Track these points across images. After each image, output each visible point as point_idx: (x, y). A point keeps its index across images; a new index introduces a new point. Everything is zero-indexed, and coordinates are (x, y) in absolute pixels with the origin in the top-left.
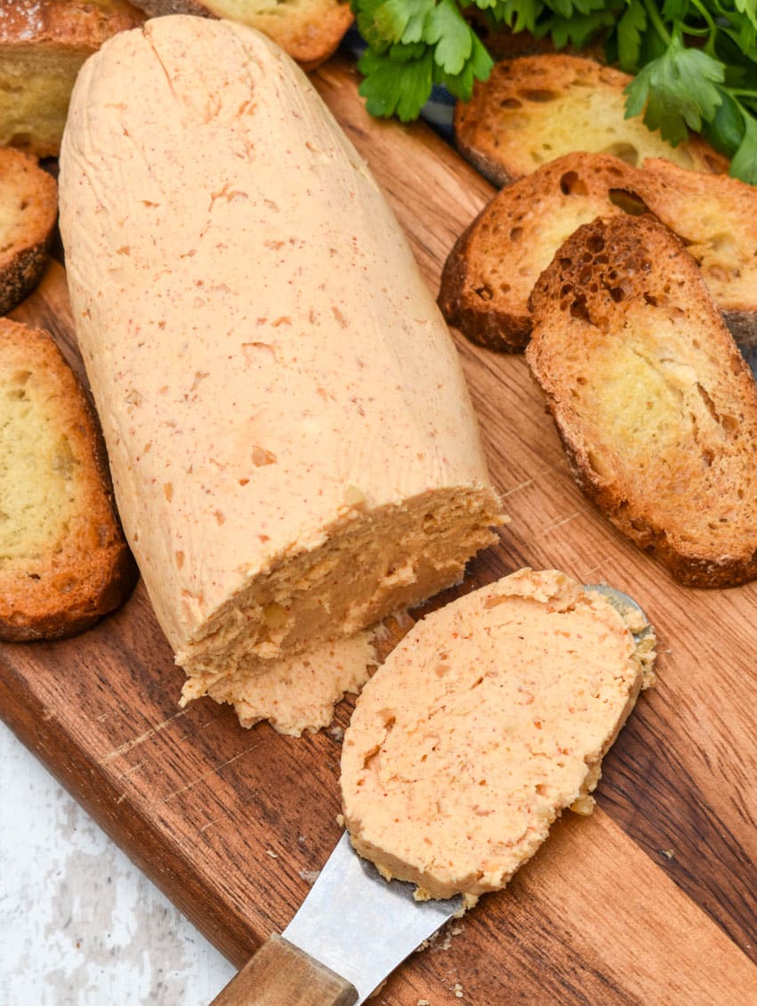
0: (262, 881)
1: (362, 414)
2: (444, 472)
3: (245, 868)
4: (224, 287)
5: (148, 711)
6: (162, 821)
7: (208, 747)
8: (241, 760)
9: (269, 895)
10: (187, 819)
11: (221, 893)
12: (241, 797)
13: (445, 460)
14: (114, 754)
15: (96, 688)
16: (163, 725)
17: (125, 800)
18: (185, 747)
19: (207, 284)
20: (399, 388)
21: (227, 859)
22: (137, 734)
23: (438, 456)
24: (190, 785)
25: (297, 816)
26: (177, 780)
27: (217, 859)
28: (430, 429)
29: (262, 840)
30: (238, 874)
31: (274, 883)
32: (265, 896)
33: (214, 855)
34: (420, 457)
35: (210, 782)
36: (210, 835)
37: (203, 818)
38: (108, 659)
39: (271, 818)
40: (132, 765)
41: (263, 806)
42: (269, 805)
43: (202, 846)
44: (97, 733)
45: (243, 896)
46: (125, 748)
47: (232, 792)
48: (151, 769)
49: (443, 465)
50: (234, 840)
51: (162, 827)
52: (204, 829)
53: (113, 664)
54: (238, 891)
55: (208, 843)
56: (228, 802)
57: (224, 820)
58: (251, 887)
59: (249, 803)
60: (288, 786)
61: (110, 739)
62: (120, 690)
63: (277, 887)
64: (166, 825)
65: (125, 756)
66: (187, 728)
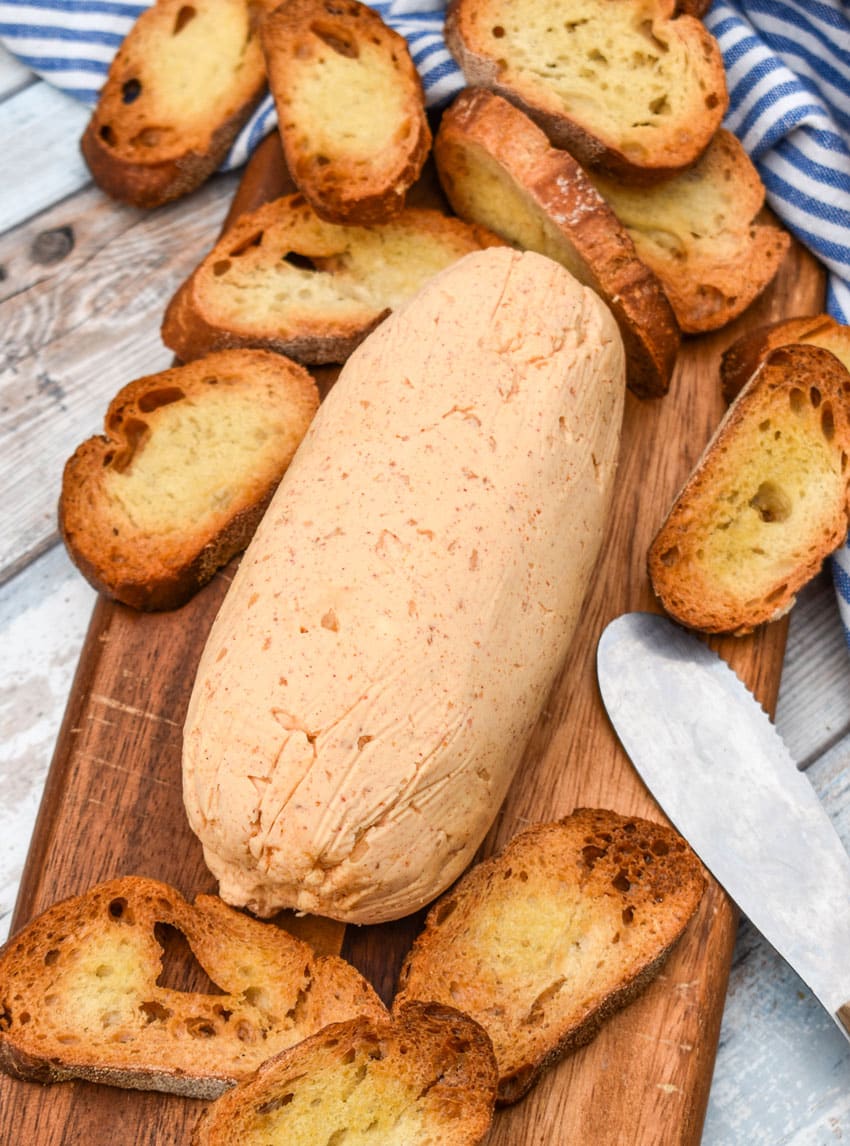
0: (79, 868)
1: (430, 642)
2: (462, 729)
3: (82, 849)
4: (406, 479)
5: (155, 699)
6: (77, 769)
7: (157, 758)
8: (164, 787)
9: (72, 881)
10: (91, 784)
11: (51, 849)
12: (135, 809)
13: (470, 721)
14: (105, 700)
15: (146, 653)
16: (152, 716)
17: (76, 733)
18: (146, 743)
19: (396, 469)
20: (478, 644)
21: (79, 832)
22: (132, 704)
23: (465, 715)
24: (119, 767)
25: (148, 856)
26: (116, 756)
27: (75, 826)
28: (477, 690)
29: (111, 846)
30: (73, 849)
31: (84, 878)
32: (70, 879)
33: (76, 821)
34: (450, 705)
35: (131, 779)
36: (90, 808)
37: (100, 793)
38: (176, 645)
39: (134, 839)
40: (105, 719)
41: (140, 827)
42: (143, 831)
43: (77, 809)
44: (113, 678)
45: (59, 863)
46: (114, 704)
47: (135, 798)
48: (112, 732)
49: (465, 724)
50: (98, 827)
51: (72, 772)
52: (92, 800)
53: (176, 649)
54: (60, 858)
55: (82, 812)
56: (124, 802)
57: (108, 810)
58: (69, 864)
59: (134, 817)
60: (168, 834)
61: (115, 690)
62: (157, 669)
63: (83, 882)
64: (76, 774)
65: (109, 709)
66: (161, 734)
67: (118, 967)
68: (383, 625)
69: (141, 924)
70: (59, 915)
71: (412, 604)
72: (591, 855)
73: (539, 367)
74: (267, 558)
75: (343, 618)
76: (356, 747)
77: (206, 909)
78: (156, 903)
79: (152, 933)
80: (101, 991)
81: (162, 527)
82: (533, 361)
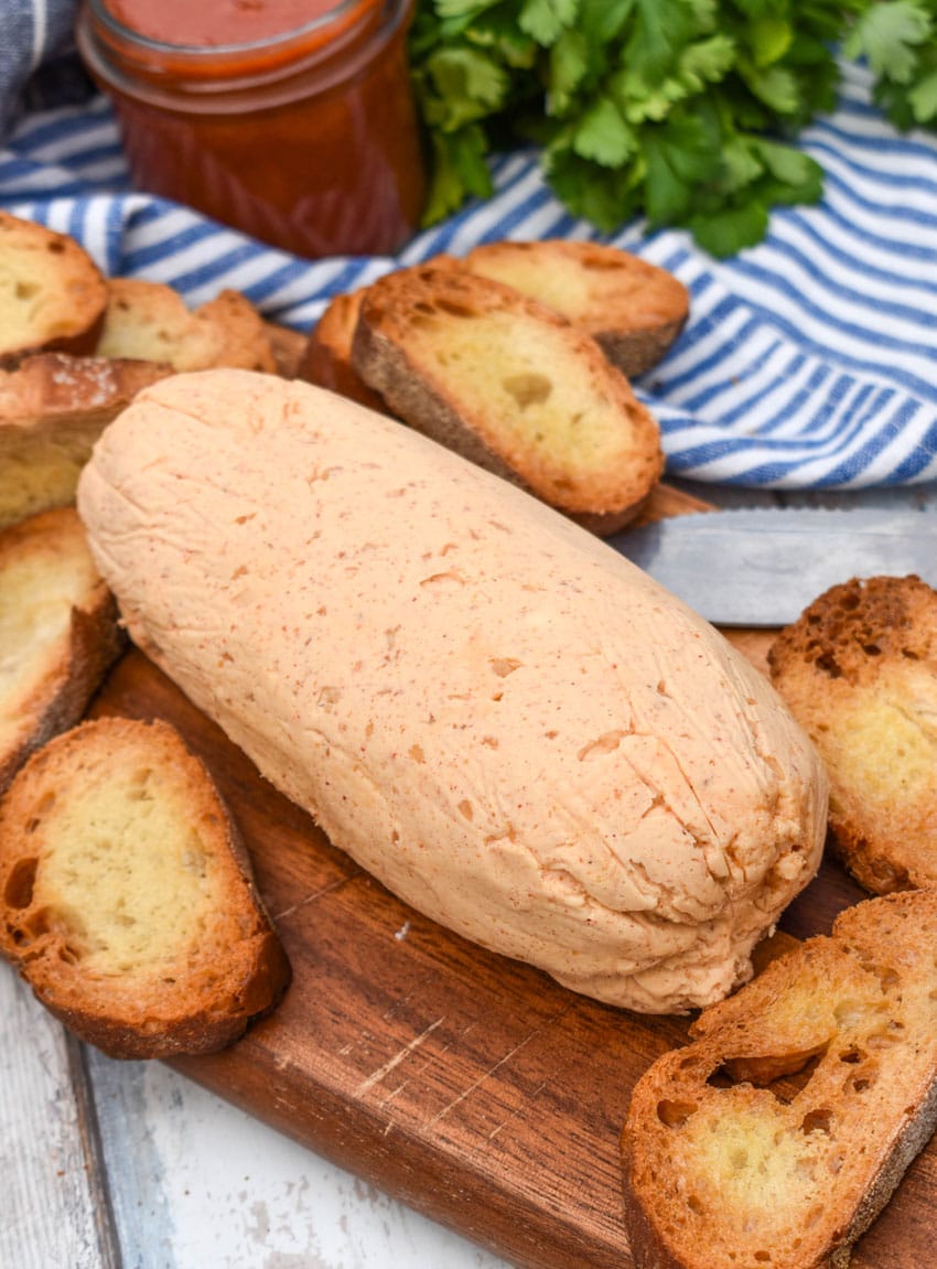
0: (575, 1173)
3: (551, 1164)
5: (396, 1032)
6: (442, 1138)
7: (475, 1052)
8: (516, 1056)
9: (588, 1186)
10: (470, 1130)
11: (531, 1197)
12: (527, 1094)
14: (368, 1083)
15: (330, 1023)
16: (417, 1042)
17: (393, 1128)
18: (448, 1058)
19: (350, 552)
21: (527, 1160)
22: (389, 1057)
24: (465, 1094)
25: (597, 1098)
26: (449, 1093)
27: (517, 1162)
29: (563, 1131)
30: (546, 1172)
31: (589, 1172)
32: (583, 1188)
33: (511, 1159)
35: (486, 1087)
36: (502, 1140)
37: (489, 1125)
38: (338, 991)
39: (569, 1107)
40: (393, 1090)
41: (555, 1098)
42: (562, 1094)
43: (495, 1153)
44: (343, 1067)
45: (557, 1194)
46: (379, 1075)
47: (514, 1090)
48: (415, 1089)
50: (532, 1139)
51: (444, 1145)
52: (492, 1136)
53: (343, 994)
54: (550, 1190)
55: (503, 1149)
56: (513, 1102)
57: (514, 1121)
58: (564, 1183)
59: (537, 1097)
60: (578, 1070)
61: (359, 1069)
62: (358, 1018)
63: (595, 1175)
64: (448, 1142)
65: (382, 1082)
66: (445, 1039)
67: (740, 1142)
68: (537, 619)
69: (700, 1099)
70: (648, 1175)
71: (525, 587)
72: (828, 664)
73: (296, 411)
74: (370, 729)
75: (506, 653)
76: (666, 699)
77: (716, 1022)
78: (684, 1071)
79: (718, 1091)
80: (763, 1169)
81: (193, 930)
82: (286, 414)
